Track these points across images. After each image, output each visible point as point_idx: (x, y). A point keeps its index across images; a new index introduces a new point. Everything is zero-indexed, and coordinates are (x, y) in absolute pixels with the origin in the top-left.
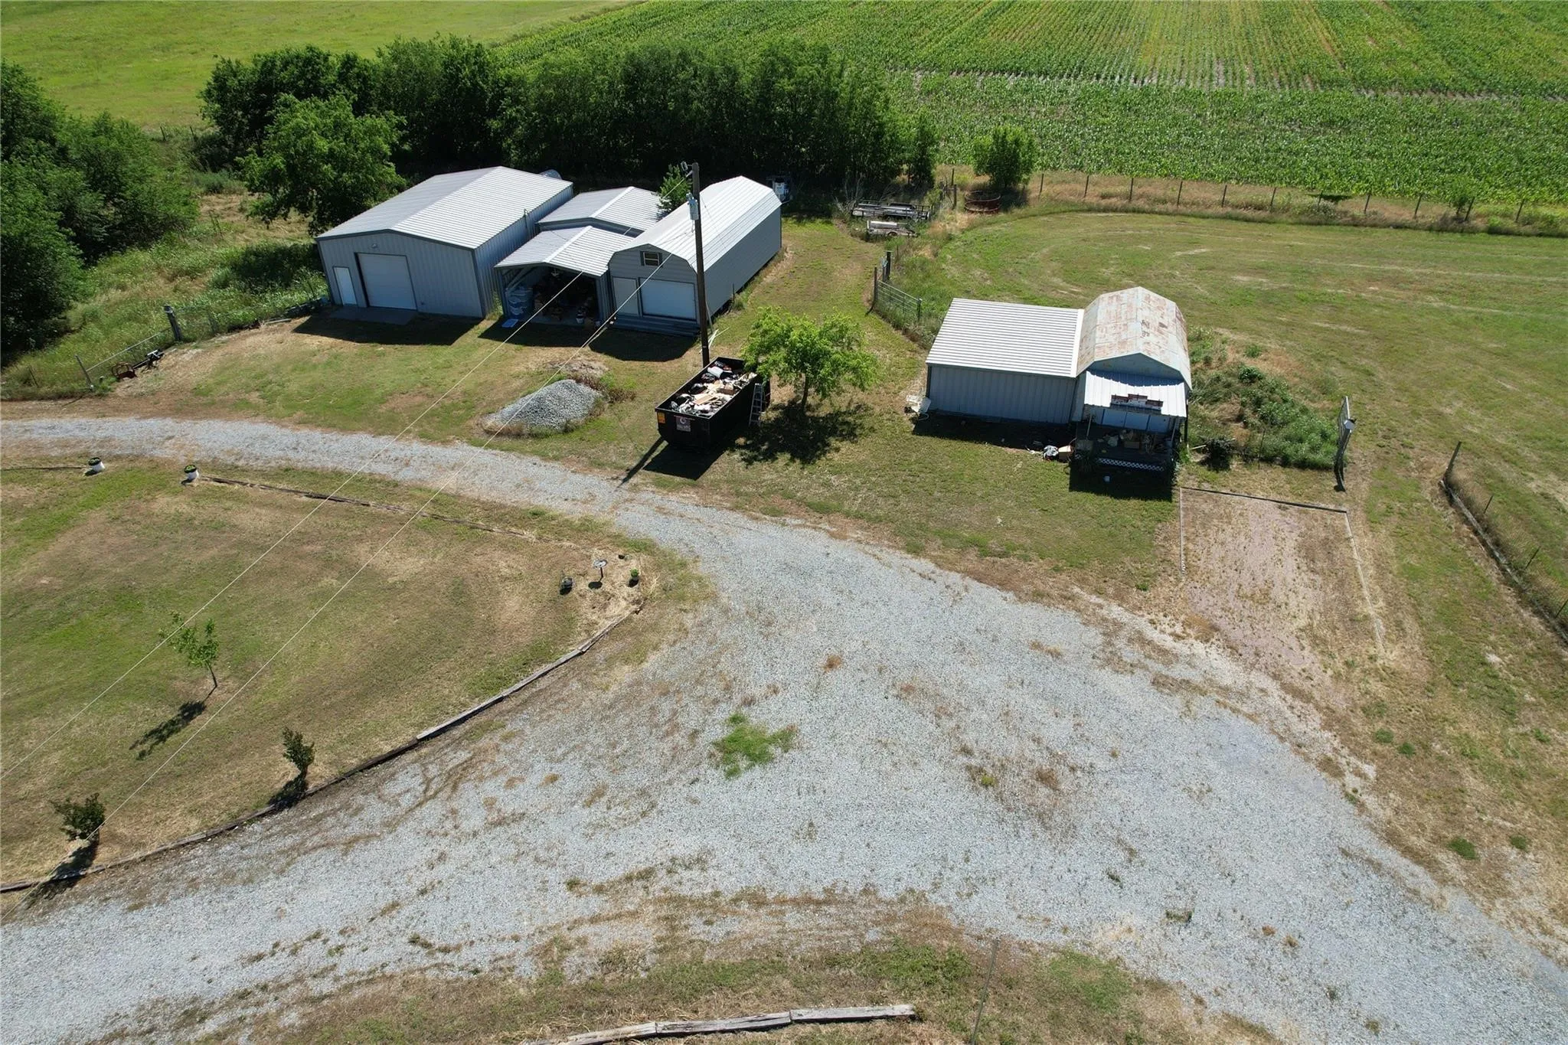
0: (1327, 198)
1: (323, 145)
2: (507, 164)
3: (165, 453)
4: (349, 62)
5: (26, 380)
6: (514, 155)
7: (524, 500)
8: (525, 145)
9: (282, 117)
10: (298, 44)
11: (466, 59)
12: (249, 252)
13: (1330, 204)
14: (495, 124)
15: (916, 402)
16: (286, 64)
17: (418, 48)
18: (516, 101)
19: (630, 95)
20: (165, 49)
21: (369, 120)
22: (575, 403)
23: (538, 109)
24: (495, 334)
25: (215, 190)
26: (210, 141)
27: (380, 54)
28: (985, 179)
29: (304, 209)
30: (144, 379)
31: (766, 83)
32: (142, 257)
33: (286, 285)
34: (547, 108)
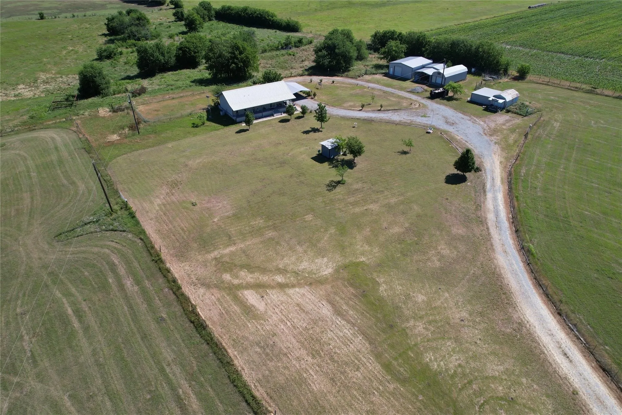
0: (593, 88)
1: (394, 48)
2: (423, 56)
3: (365, 85)
4: (400, 34)
5: (347, 75)
6: (426, 55)
7: (409, 97)
8: (428, 54)
9: (388, 43)
10: (392, 29)
11: (422, 36)
12: (376, 64)
13: (594, 89)
14: (423, 49)
15: (469, 99)
16: (389, 32)
17: (414, 33)
18: (429, 45)
19: (451, 47)
20: (358, 22)
21: (402, 46)
22: (420, 90)
23: (433, 48)
24: (412, 82)
25: (370, 54)
26: (370, 45)
27: (406, 33)
28: (518, 75)
29: (387, 59)
30: (361, 78)
31: (477, 48)
32: (360, 62)
33: (382, 69)
34: (434, 48)
